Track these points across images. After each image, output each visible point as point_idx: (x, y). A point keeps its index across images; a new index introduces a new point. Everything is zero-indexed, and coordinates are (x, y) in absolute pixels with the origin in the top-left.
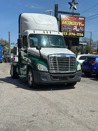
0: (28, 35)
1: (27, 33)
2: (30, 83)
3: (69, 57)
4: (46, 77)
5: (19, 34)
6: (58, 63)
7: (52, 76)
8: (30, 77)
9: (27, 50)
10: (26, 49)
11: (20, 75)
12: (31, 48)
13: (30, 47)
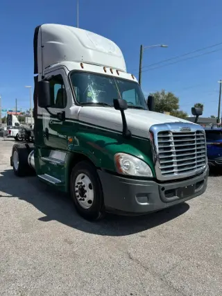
0: (68, 72)
1: (62, 67)
2: (85, 204)
3: (194, 133)
4: (147, 195)
5: (36, 75)
6: (174, 150)
7: (163, 189)
8: (85, 188)
9: (64, 112)
10: (63, 110)
11: (41, 174)
12: (80, 107)
13: (76, 104)
